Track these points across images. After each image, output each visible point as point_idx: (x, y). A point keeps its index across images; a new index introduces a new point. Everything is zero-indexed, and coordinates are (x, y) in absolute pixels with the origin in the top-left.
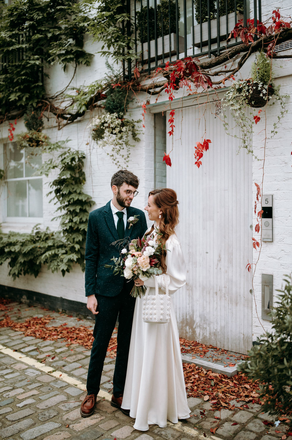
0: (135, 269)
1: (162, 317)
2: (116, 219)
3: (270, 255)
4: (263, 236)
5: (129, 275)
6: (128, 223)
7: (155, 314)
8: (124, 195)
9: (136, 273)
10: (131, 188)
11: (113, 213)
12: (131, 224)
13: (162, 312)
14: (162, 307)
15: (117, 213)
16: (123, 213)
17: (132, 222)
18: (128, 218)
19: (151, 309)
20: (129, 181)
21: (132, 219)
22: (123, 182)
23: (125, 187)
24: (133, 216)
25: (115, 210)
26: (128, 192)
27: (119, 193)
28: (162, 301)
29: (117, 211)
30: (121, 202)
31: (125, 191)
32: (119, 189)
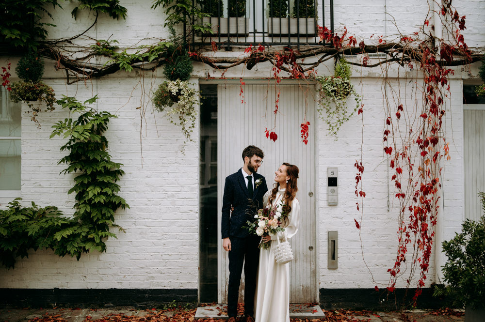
2: (247, 181)
3: (334, 216)
4: (329, 201)
6: (255, 185)
8: (254, 164)
10: (259, 158)
11: (244, 177)
12: (257, 185)
15: (247, 177)
16: (251, 177)
17: (258, 183)
18: (255, 181)
20: (258, 153)
21: (258, 181)
22: (253, 154)
23: (255, 158)
24: (258, 179)
25: (245, 174)
26: (257, 161)
27: (250, 162)
29: (247, 175)
30: (251, 169)
31: (255, 161)
32: (250, 159)
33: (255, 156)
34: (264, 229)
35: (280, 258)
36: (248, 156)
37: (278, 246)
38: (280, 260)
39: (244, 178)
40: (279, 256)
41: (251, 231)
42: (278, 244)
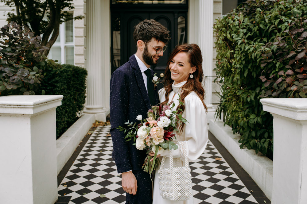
0: (147, 140)
1: (179, 194)
5: (140, 145)
7: (172, 191)
9: (149, 144)
13: (179, 188)
14: (178, 182)
15: (145, 72)
19: (167, 185)
27: (146, 49)
28: (178, 176)
32: (146, 45)
33: (153, 39)
34: (145, 141)
35: (168, 191)
36: (143, 40)
37: (169, 171)
38: (167, 194)
39: (141, 73)
40: (166, 189)
41: (129, 138)
42: (169, 168)
